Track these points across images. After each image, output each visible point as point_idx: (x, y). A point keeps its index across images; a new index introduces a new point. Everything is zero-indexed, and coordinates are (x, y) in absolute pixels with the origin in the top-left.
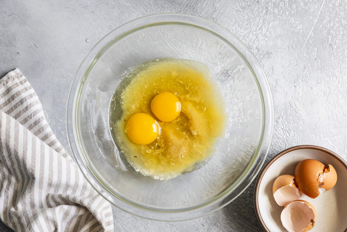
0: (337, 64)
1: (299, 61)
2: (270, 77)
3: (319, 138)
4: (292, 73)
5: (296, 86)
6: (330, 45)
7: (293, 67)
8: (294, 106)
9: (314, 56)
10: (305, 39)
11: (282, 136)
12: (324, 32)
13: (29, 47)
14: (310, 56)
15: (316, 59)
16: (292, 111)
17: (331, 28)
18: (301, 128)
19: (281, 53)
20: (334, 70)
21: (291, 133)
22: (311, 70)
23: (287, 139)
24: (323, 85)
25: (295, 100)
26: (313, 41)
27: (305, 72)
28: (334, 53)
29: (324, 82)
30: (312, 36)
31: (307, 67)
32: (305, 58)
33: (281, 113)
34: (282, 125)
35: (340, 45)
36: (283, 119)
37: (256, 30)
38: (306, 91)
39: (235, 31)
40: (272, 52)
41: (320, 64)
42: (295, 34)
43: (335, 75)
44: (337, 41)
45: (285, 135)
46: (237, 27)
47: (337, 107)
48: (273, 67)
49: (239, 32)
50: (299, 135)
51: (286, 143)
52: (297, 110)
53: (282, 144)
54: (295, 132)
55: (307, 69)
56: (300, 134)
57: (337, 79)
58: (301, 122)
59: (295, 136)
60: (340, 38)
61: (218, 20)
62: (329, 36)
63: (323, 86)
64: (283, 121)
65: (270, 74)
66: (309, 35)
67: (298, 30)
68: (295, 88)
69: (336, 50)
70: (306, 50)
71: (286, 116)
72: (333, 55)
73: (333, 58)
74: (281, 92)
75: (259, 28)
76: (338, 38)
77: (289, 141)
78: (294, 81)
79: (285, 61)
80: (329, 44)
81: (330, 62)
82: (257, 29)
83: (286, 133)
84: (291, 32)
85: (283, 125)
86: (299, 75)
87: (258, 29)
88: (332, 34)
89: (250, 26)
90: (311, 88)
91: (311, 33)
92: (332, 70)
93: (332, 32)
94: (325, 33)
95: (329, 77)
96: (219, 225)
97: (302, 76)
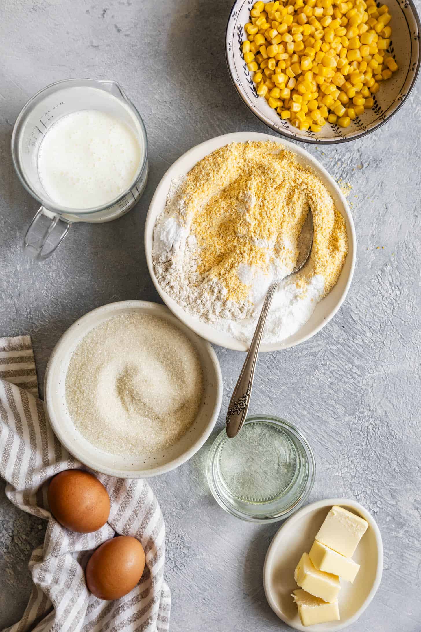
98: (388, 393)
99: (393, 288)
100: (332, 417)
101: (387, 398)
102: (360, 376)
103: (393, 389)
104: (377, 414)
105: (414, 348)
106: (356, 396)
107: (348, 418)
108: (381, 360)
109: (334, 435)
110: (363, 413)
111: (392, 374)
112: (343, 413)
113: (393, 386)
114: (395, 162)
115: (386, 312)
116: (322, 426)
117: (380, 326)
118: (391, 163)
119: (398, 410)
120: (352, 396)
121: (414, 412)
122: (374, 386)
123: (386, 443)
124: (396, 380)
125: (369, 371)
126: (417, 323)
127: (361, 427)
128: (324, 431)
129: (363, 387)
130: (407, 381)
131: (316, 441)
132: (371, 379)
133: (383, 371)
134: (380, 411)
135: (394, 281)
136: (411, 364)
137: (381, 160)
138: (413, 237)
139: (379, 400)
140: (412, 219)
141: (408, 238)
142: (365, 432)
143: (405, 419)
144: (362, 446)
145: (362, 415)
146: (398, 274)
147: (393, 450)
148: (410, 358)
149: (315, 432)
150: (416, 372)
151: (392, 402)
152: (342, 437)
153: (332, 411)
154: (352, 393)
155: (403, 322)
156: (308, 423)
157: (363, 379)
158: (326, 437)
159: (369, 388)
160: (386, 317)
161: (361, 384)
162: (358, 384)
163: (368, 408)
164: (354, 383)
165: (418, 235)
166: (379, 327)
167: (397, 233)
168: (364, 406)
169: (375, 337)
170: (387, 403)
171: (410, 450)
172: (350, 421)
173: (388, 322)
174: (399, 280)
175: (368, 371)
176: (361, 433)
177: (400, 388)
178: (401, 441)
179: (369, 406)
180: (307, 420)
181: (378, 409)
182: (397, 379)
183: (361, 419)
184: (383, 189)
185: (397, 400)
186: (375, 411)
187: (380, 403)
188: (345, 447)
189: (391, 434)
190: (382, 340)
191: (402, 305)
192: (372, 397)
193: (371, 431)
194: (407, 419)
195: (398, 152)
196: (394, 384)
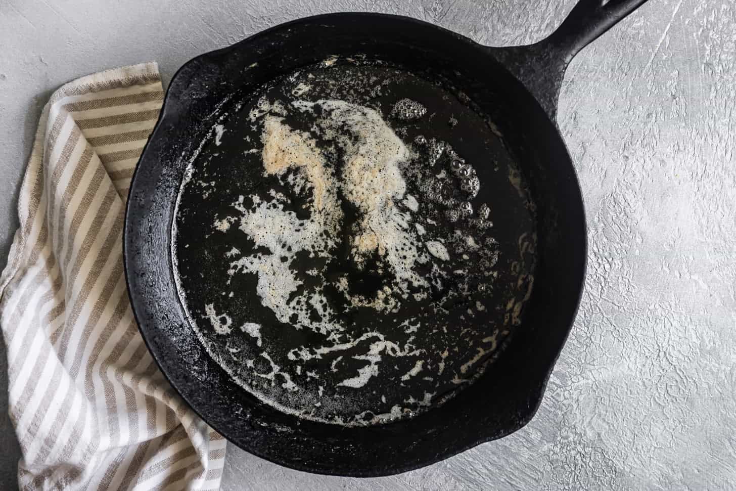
0: (722, 109)
1: (637, 101)
2: (569, 135)
3: (678, 275)
4: (620, 127)
5: (627, 157)
6: (708, 64)
7: (623, 113)
8: (623, 203)
9: (670, 90)
10: (650, 50)
11: (594, 269)
12: (695, 34)
13: (25, 63)
14: (661, 88)
15: (674, 96)
16: (618, 214)
17: (709, 26)
18: (637, 251)
19: (594, 82)
20: (715, 121)
21: (615, 264)
22: (663, 120)
23: (607, 276)
24: (690, 156)
25: (625, 188)
26: (669, 54)
27: (649, 125)
28: (716, 83)
29: (692, 149)
30: (667, 45)
31: (654, 115)
32: (649, 93)
33: (593, 219)
34: (595, 245)
35: (731, 66)
36: (596, 230)
37: (539, 30)
38: (651, 170)
39: (491, 30)
40: (574, 80)
41: (683, 107)
42: (628, 39)
43: (718, 132)
44: (723, 57)
45: (602, 266)
46: (495, 22)
47: (720, 206)
48: (576, 113)
49: (501, 34)
50: (632, 268)
51: (603, 285)
52: (628, 211)
53: (594, 287)
54: (624, 260)
55: (654, 118)
56: (634, 264)
57: (723, 141)
58: (637, 239)
59: (625, 270)
60: (731, 49)
61: (454, 7)
62: (705, 45)
63: (690, 158)
64: (598, 237)
65: (570, 130)
66: (661, 41)
67: (635, 29)
68: (626, 161)
69: (721, 77)
70: (652, 75)
71: (603, 225)
72: (713, 89)
73: (713, 94)
74: (593, 170)
75: (545, 24)
76: (727, 48)
77: (609, 280)
78: (622, 147)
79: (605, 101)
80: (705, 61)
81: (707, 103)
82: (540, 26)
83: (604, 263)
84: (620, 34)
85: (597, 244)
86: (635, 133)
87: (543, 27)
88: (711, 39)
89: (525, 19)
90: (663, 161)
91: (665, 38)
92: (712, 122)
93: (713, 35)
94: (698, 38)
95: (703, 138)
96: (448, 466)
97: (643, 135)
98: (600, 408)
99: (600, 261)
100: (524, 446)
101: (600, 415)
102: (560, 387)
103: (607, 403)
104: (587, 439)
105: (634, 343)
106: (556, 415)
107: (546, 447)
108: (588, 362)
109: (528, 472)
110: (567, 438)
111: (604, 381)
112: (539, 439)
113: (606, 398)
114: (592, 82)
115: (592, 295)
116: (511, 460)
117: (585, 314)
118: (588, 84)
119: (616, 431)
120: (551, 415)
121: (638, 433)
122: (581, 399)
123: (601, 478)
124: (611, 389)
125: (573, 380)
126: (637, 308)
127: (566, 457)
128: (515, 467)
129: (565, 402)
130: (626, 390)
131: (503, 480)
132: (575, 390)
133: (591, 377)
134: (590, 434)
135: (601, 250)
136: (630, 366)
137: (572, 81)
138: (624, 187)
139: (588, 419)
140: (621, 161)
141: (617, 190)
142: (572, 465)
143: (626, 443)
144: (568, 484)
145: (566, 441)
146: (605, 240)
147: (611, 486)
148: (629, 357)
149: (501, 468)
150: (638, 376)
151: (606, 420)
152: (539, 473)
153: (524, 438)
154: (550, 412)
155: (616, 308)
156: (491, 456)
157: (564, 391)
158: (517, 474)
159: (573, 403)
160: (592, 302)
161: (562, 398)
162: (558, 398)
163: (574, 430)
164: (552, 397)
165: (631, 184)
166: (583, 316)
167: (600, 183)
168: (567, 429)
169: (578, 330)
170: (600, 422)
171: (635, 485)
172: (550, 450)
173: (596, 309)
174: (608, 249)
175: (571, 380)
176: (566, 466)
177: (618, 401)
178: (622, 474)
179: (575, 428)
180: (490, 452)
181: (588, 432)
182: (613, 388)
183: (565, 447)
184: (577, 122)
185: (614, 417)
186: (585, 435)
187: (590, 422)
188: (545, 486)
189: (608, 466)
190: (589, 335)
191: (614, 285)
192: (578, 416)
193: (580, 462)
194: (630, 442)
195: (596, 68)
196: (609, 395)
